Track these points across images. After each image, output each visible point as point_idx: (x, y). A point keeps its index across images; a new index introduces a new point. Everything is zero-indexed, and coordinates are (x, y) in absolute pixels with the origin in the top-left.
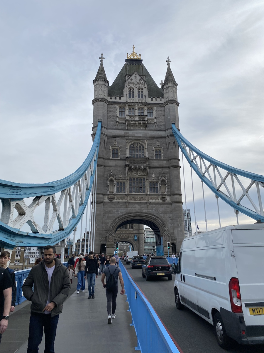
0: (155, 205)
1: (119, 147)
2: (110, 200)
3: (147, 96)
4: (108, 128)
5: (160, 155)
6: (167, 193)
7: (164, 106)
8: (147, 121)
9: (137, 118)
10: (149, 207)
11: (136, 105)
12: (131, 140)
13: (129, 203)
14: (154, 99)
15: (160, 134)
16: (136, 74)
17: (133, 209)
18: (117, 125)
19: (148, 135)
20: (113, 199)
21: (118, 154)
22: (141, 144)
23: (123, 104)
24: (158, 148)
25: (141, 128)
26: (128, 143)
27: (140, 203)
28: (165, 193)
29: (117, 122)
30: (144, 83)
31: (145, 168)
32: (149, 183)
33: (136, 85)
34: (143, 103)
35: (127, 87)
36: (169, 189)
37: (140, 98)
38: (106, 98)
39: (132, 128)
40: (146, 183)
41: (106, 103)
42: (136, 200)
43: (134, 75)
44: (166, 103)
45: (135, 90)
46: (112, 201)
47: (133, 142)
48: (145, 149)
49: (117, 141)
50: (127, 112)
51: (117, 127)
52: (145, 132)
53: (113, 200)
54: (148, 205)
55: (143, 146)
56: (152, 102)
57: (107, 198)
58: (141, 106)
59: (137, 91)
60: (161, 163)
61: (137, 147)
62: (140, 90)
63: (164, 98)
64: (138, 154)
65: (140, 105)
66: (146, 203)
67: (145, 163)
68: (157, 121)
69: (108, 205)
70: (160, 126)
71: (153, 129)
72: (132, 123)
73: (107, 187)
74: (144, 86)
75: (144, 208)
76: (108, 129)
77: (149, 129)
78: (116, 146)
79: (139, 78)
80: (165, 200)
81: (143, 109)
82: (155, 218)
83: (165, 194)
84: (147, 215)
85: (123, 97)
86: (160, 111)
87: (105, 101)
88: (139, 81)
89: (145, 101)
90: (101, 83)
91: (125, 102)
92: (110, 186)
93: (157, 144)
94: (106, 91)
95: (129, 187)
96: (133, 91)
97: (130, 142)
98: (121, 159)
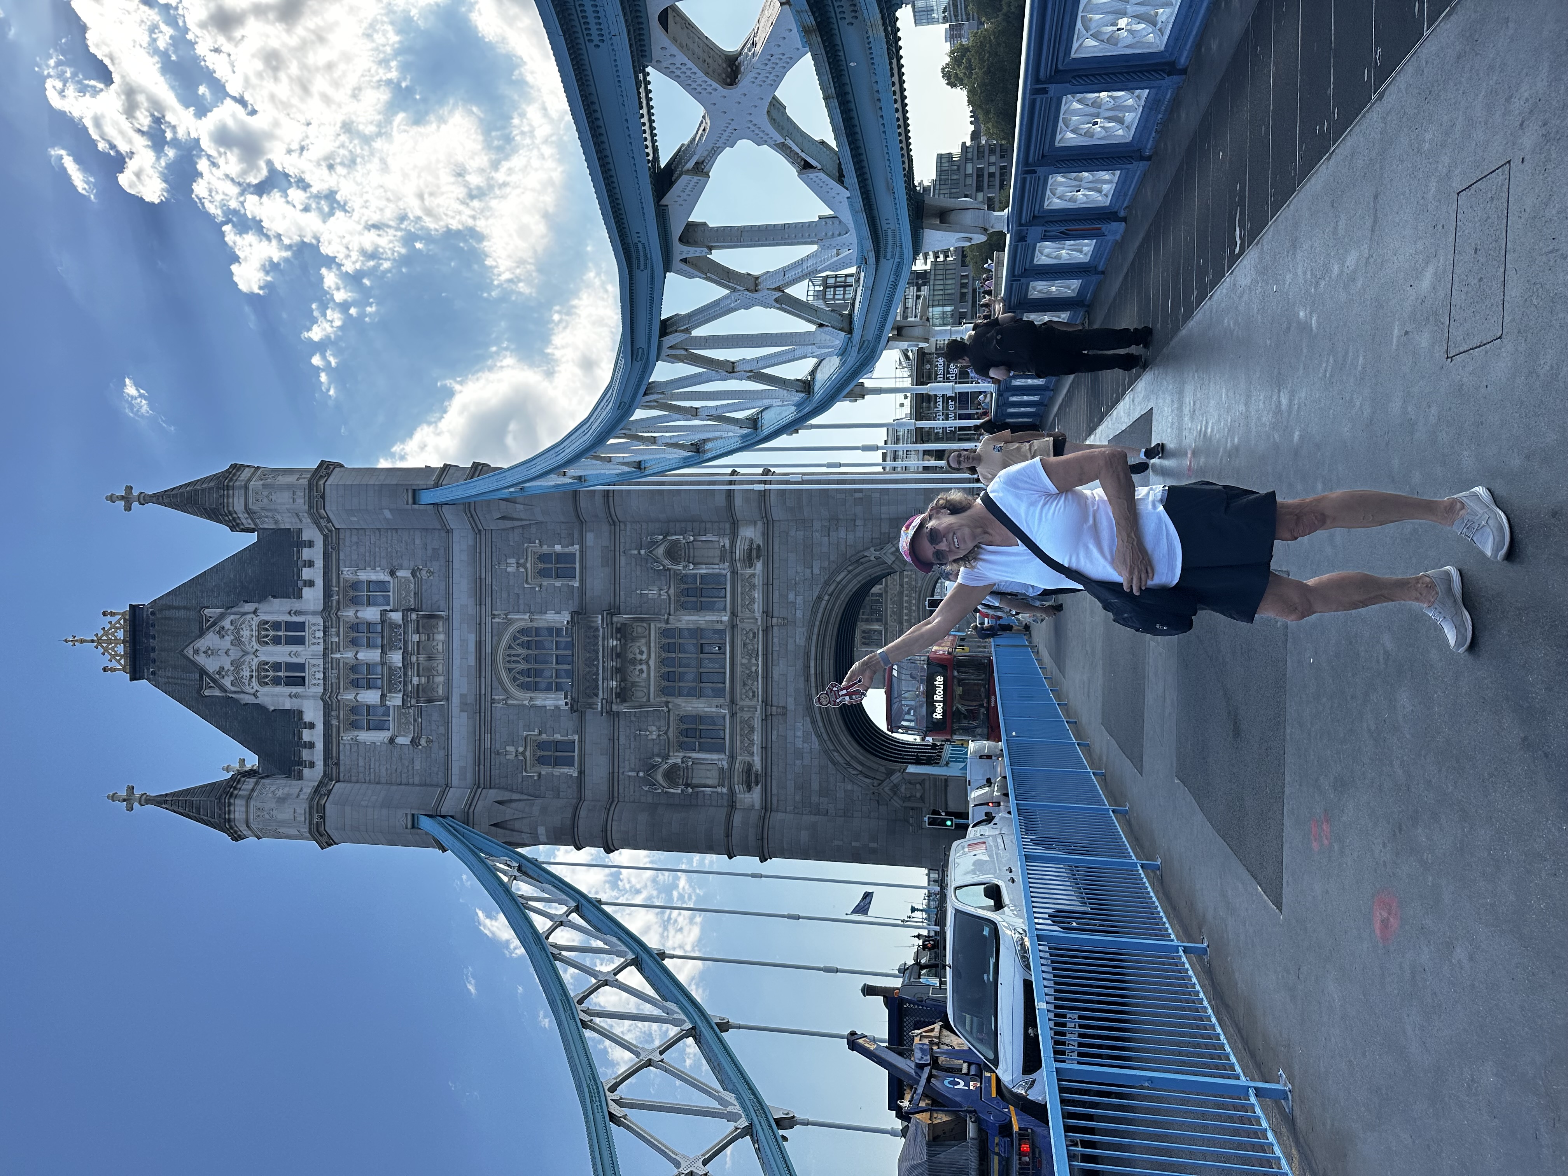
0: (776, 593)
1: (527, 736)
2: (753, 784)
3: (296, 605)
4: (442, 782)
5: (559, 557)
6: (724, 535)
7: (338, 530)
8: (406, 611)
9: (396, 658)
10: (784, 619)
11: (333, 656)
12: (496, 684)
13: (766, 702)
14: (306, 574)
15: (464, 557)
16: (196, 652)
17: (791, 689)
18: (429, 741)
19: (472, 610)
20: (749, 767)
21: (557, 743)
22: (515, 638)
23: (333, 713)
24: (529, 565)
25: (441, 637)
26: (509, 696)
27: (765, 655)
28: (724, 546)
29: (414, 742)
30: (232, 617)
31: (619, 630)
32: (683, 613)
33: (246, 653)
34: (325, 627)
35: (254, 695)
36: (709, 525)
37: (304, 636)
38: (308, 791)
39: (440, 679)
40: (682, 625)
41: (330, 791)
42: (757, 672)
43: (201, 659)
44: (323, 523)
45: (272, 659)
46: (757, 775)
47: (504, 674)
48: (535, 624)
49: (498, 746)
50: (371, 697)
51: (435, 746)
52: (456, 624)
53: (754, 769)
54: (775, 620)
55: (523, 631)
56: (319, 583)
57: (747, 795)
58: (338, 635)
59: (271, 648)
60: (595, 557)
61: (527, 659)
62: (267, 636)
63: (300, 531)
64: (557, 656)
65: (337, 640)
66: (767, 630)
67: (597, 629)
68: (405, 563)
69: (774, 791)
70: (429, 552)
71: (443, 587)
72: (415, 680)
73: (700, 795)
74: (249, 617)
75: (790, 641)
76: (448, 786)
77: (442, 604)
78: (521, 749)
79: (210, 640)
80: (754, 546)
81: (355, 627)
82: (831, 595)
83: (727, 546)
84: (816, 630)
85: (300, 713)
86: (362, 550)
87: (321, 791)
88: (229, 638)
89: (314, 613)
90: (244, 809)
91: (325, 704)
92: (695, 781)
93: (509, 569)
94: (278, 789)
95: (703, 700)
96: (277, 666)
97: (506, 690)
98: (580, 730)
